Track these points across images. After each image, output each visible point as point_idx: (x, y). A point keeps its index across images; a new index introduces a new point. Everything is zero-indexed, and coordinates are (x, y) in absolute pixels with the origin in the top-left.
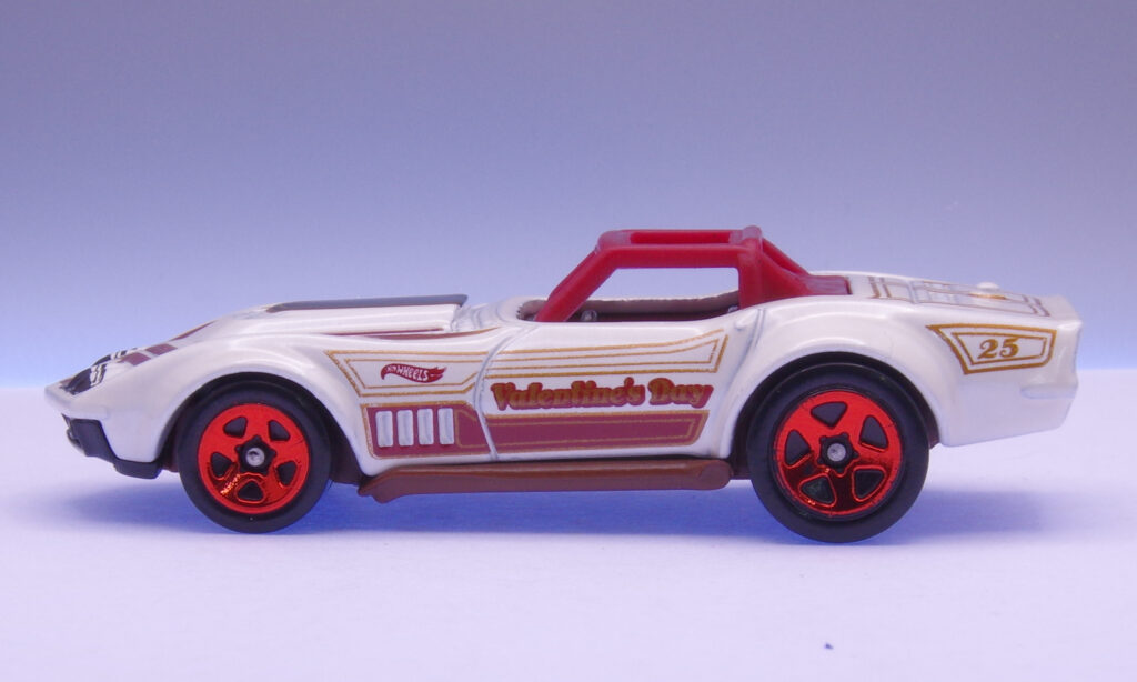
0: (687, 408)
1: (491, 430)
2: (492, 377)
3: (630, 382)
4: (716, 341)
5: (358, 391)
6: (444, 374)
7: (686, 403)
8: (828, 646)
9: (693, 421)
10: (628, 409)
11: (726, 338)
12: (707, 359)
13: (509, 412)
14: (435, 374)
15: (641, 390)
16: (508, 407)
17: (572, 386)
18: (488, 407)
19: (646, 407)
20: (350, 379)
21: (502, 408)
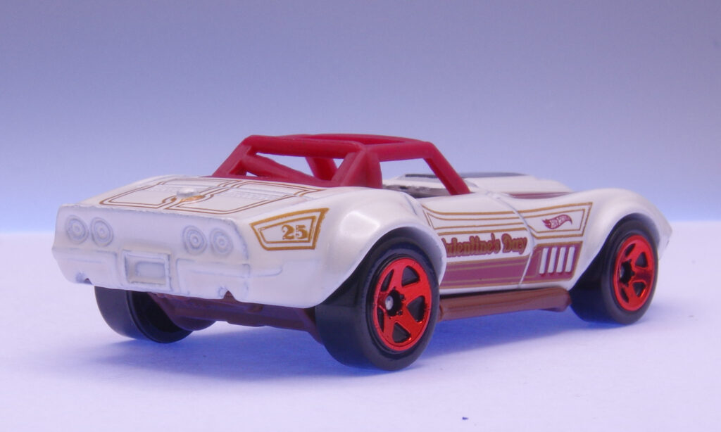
8: (464, 418)
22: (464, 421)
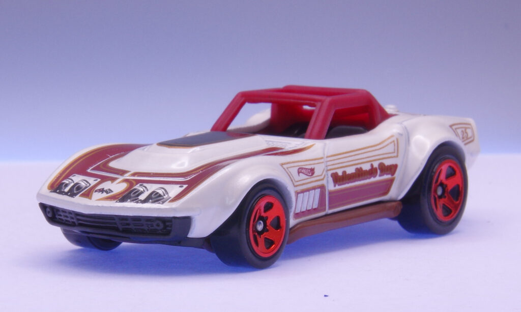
0: (389, 176)
1: (330, 198)
2: (331, 170)
3: (372, 165)
4: (394, 141)
5: (293, 184)
6: (315, 170)
7: (389, 174)
8: (325, 296)
9: (389, 182)
10: (372, 180)
11: (397, 140)
12: (393, 151)
13: (338, 187)
16: (337, 186)
17: (355, 170)
18: (331, 187)
19: (378, 178)
20: (291, 178)
21: (335, 186)
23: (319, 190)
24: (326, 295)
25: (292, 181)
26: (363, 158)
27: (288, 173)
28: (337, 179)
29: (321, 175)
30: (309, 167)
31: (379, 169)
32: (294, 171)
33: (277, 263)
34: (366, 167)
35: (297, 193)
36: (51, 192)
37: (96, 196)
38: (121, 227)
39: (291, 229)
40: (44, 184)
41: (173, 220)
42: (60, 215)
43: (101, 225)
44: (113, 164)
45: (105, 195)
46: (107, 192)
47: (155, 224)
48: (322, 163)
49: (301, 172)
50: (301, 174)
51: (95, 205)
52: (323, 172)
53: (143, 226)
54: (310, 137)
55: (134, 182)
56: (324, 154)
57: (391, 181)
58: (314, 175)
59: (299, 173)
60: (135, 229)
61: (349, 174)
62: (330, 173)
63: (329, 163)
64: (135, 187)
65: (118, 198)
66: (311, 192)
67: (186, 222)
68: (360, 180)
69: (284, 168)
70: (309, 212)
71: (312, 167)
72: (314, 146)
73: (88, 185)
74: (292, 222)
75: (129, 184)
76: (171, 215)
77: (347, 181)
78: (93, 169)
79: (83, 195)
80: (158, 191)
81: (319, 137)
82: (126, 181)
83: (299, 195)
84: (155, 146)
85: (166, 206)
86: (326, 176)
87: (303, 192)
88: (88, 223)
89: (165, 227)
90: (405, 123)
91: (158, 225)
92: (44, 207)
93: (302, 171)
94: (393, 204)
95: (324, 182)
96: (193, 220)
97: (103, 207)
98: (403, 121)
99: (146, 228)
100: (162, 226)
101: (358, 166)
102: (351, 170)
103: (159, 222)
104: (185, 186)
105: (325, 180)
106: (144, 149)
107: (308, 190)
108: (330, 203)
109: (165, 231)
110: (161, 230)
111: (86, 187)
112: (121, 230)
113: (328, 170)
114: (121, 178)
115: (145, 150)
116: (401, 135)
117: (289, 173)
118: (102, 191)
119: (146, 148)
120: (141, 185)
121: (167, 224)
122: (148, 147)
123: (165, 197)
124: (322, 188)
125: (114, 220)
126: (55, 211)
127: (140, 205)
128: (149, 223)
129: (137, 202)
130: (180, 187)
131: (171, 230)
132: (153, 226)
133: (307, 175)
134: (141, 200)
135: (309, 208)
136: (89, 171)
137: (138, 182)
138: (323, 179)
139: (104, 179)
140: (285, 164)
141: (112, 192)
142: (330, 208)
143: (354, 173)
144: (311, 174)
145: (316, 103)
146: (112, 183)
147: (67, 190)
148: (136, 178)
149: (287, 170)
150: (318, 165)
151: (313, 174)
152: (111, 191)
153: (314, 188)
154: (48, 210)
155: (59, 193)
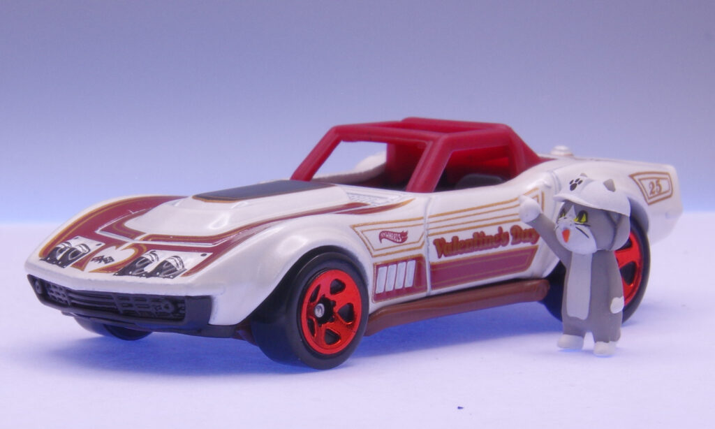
0: (528, 245)
1: (431, 273)
2: (434, 234)
3: (500, 229)
4: (537, 196)
5: (371, 254)
6: (408, 235)
7: (528, 241)
8: (459, 408)
9: (529, 254)
10: (501, 249)
11: (543, 194)
13: (444, 259)
14: (404, 236)
15: (506, 235)
16: (443, 256)
17: (473, 236)
18: (432, 257)
19: (509, 247)
20: (366, 245)
21: (440, 257)
22: (459, 410)
23: (414, 262)
24: (461, 406)
25: (368, 249)
26: (487, 219)
27: (362, 239)
28: (442, 247)
29: (418, 242)
30: (400, 230)
31: (512, 234)
32: (373, 237)
33: (349, 361)
34: (492, 231)
35: (377, 267)
36: (41, 260)
37: (92, 265)
38: (121, 309)
39: (370, 315)
40: (36, 250)
41: (186, 301)
42: (52, 292)
43: (98, 306)
44: (131, 224)
45: (102, 265)
46: (106, 261)
47: (163, 305)
48: (422, 224)
49: (385, 238)
50: (383, 240)
51: (87, 278)
52: (420, 238)
53: (148, 307)
54: (413, 190)
55: (145, 248)
56: (425, 213)
57: (533, 251)
58: (406, 242)
59: (380, 238)
60: (140, 312)
61: (462, 241)
62: (432, 239)
63: (432, 226)
64: (143, 256)
65: (117, 270)
66: (400, 265)
67: (206, 303)
68: (481, 250)
69: (356, 232)
70: (398, 292)
71: (405, 230)
72: (413, 202)
73: (87, 251)
74: (373, 306)
75: (137, 250)
76: (182, 293)
77: (460, 250)
78: (103, 230)
79: (75, 266)
80: (170, 261)
81: (425, 189)
82: (135, 246)
83: (380, 269)
84: (190, 199)
85: (179, 280)
86: (426, 243)
87: (386, 264)
88: (82, 303)
89: (177, 310)
90: (557, 172)
91: (167, 307)
92: (33, 279)
93: (387, 236)
94: (535, 283)
95: (422, 252)
96: (215, 300)
97: (96, 282)
98: (555, 169)
99: (152, 310)
100: (171, 308)
101: (479, 230)
102: (465, 236)
103: (167, 303)
104: (209, 254)
105: (424, 248)
106: (175, 203)
107: (396, 262)
108: (433, 280)
109: (178, 315)
110: (173, 313)
111: (84, 254)
112: (122, 312)
113: (428, 235)
114: (130, 242)
115: (176, 205)
116: (548, 187)
117: (365, 239)
118: (101, 259)
119: (178, 203)
120: (151, 253)
121: (180, 305)
122: (182, 200)
123: (178, 269)
124: (419, 260)
125: (112, 299)
126: (46, 286)
127: (144, 280)
128: (157, 304)
129: (141, 276)
130: (203, 255)
131: (184, 314)
132: (160, 309)
133: (393, 241)
134: (146, 273)
135: (399, 286)
136: (98, 232)
137: (150, 247)
138: (420, 248)
139: (109, 243)
140: (358, 226)
141: (113, 260)
142: (433, 287)
143: (471, 239)
144: (400, 240)
145: (426, 143)
146: (117, 248)
147: (59, 257)
148: (149, 242)
149: (360, 233)
150: (413, 228)
151: (404, 240)
152: (111, 259)
153: (406, 260)
154: (37, 284)
155: (49, 262)
